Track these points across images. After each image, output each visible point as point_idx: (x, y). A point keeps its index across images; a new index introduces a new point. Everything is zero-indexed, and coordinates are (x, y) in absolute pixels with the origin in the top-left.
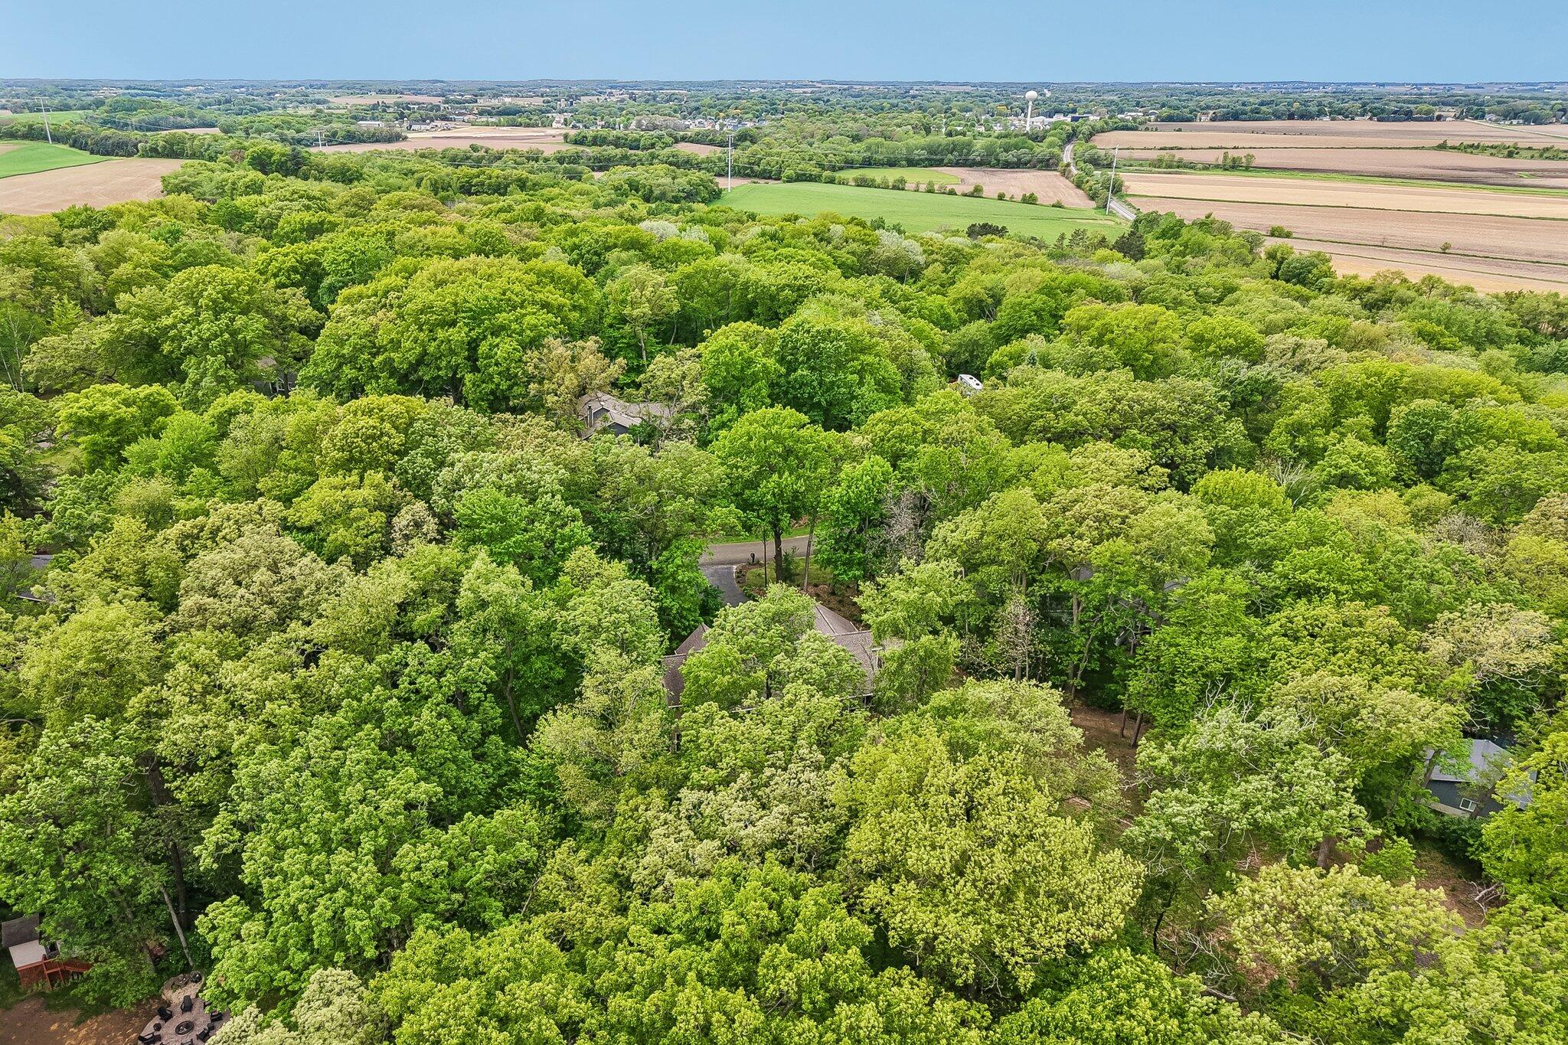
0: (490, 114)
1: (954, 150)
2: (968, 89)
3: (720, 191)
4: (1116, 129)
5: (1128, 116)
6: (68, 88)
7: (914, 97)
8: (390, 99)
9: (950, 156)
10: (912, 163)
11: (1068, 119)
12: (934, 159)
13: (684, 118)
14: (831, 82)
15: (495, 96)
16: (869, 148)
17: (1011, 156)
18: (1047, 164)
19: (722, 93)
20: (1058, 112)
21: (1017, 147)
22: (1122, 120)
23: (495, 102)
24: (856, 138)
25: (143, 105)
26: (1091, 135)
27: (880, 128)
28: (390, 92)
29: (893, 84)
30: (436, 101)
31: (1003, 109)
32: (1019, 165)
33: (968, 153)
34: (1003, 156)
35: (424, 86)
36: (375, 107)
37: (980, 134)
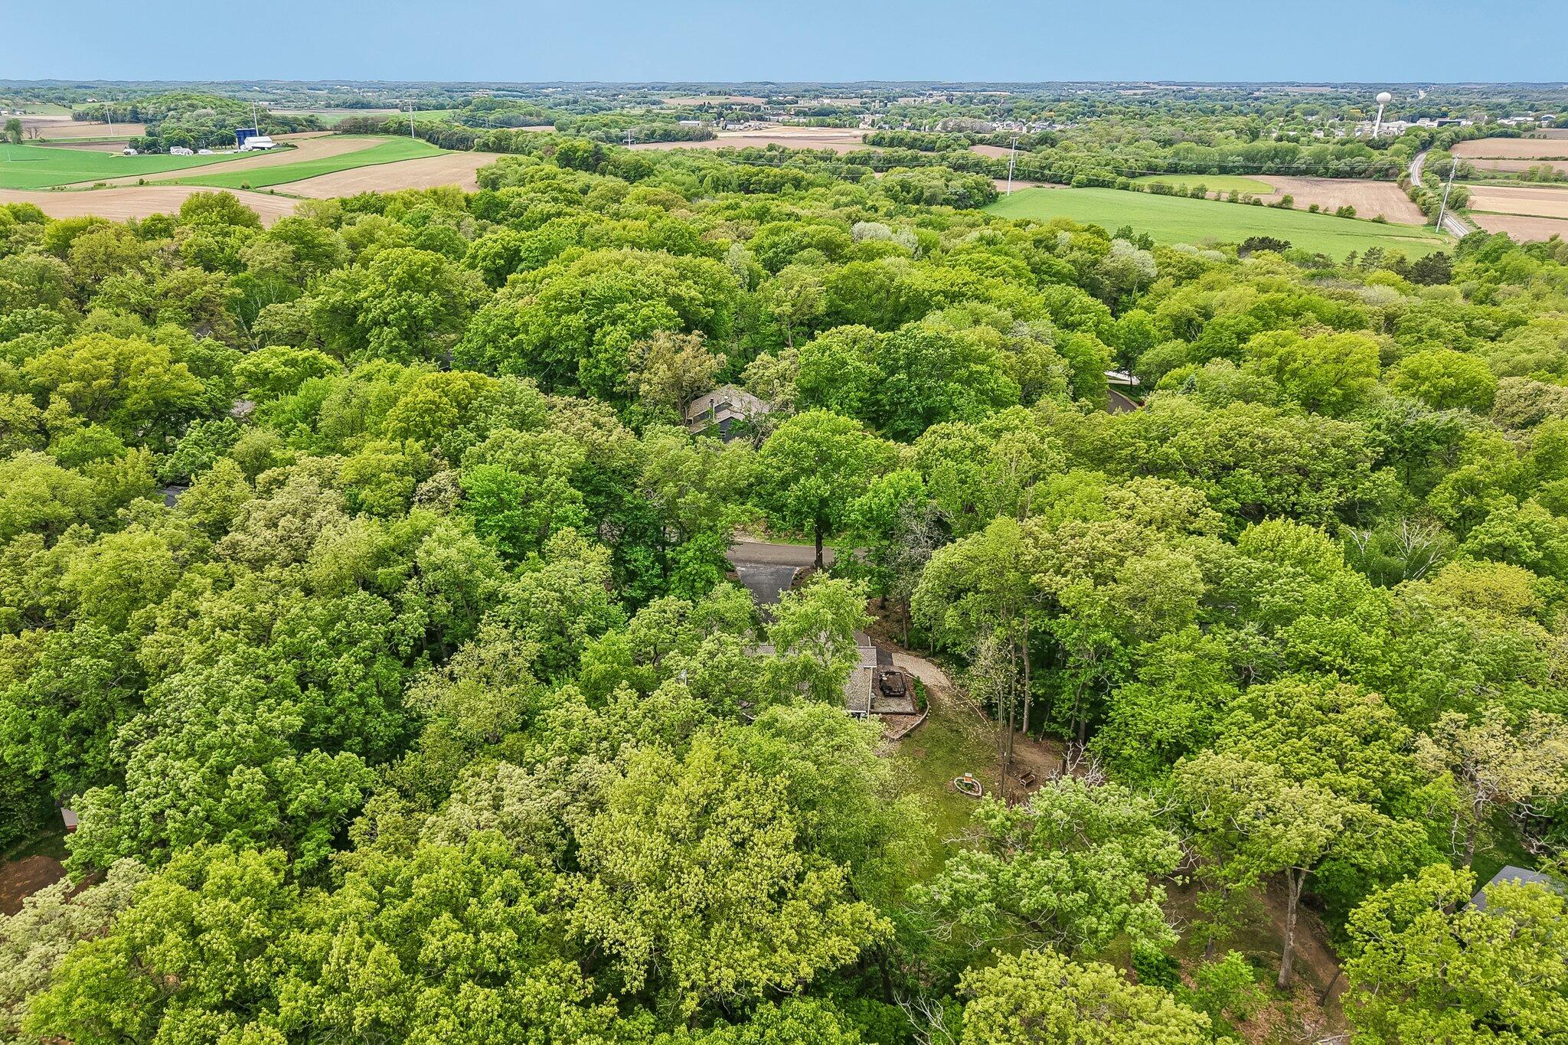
0: (805, 114)
1: (1276, 156)
2: (1325, 90)
3: (997, 195)
4: (1491, 136)
5: (1511, 122)
6: (450, 90)
7: (1257, 99)
8: (716, 101)
9: (1270, 164)
10: (1224, 170)
11: (1435, 124)
12: (1252, 166)
13: (994, 120)
14: (1169, 84)
15: (816, 97)
16: (1176, 154)
17: (1342, 165)
18: (1385, 174)
19: (1045, 94)
20: (1423, 116)
21: (1352, 154)
22: (1502, 125)
23: (815, 103)
24: (1167, 143)
25: (502, 105)
26: (1453, 142)
27: (1198, 133)
28: (719, 93)
29: (1239, 85)
30: (759, 101)
31: (1357, 113)
32: (1351, 174)
33: (1292, 161)
34: (1334, 165)
35: (752, 88)
36: (701, 108)
37: (1317, 140)
